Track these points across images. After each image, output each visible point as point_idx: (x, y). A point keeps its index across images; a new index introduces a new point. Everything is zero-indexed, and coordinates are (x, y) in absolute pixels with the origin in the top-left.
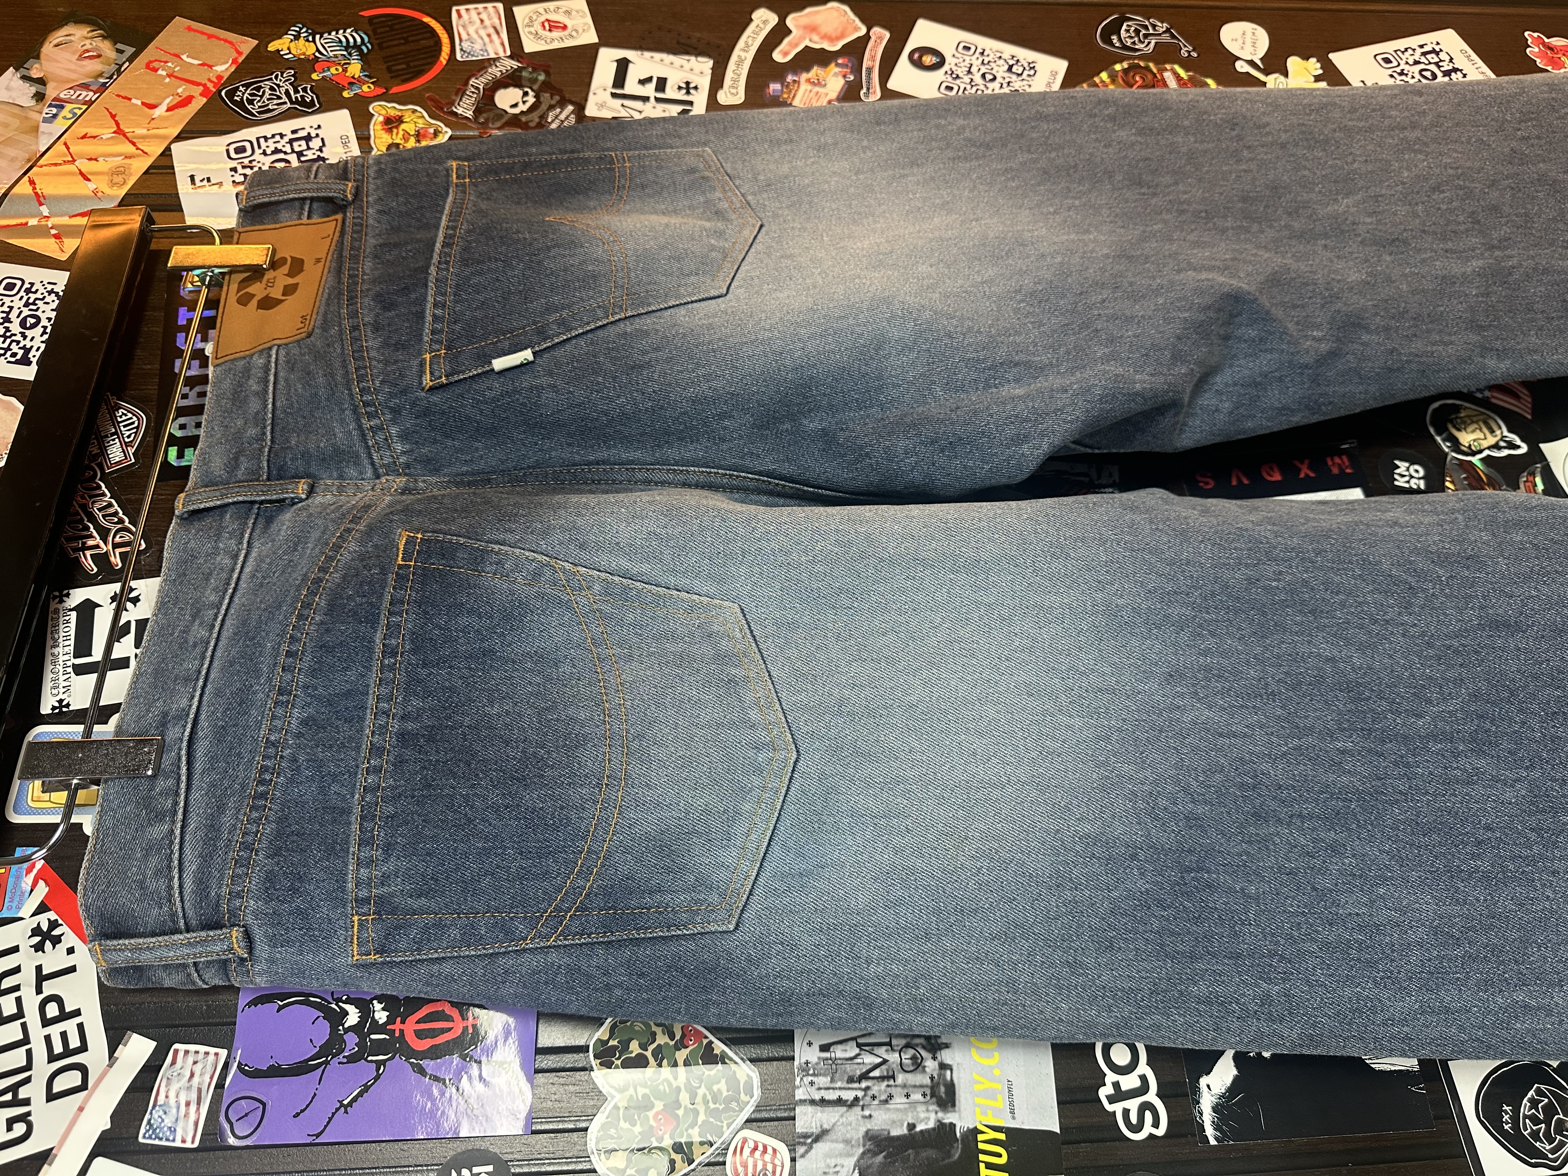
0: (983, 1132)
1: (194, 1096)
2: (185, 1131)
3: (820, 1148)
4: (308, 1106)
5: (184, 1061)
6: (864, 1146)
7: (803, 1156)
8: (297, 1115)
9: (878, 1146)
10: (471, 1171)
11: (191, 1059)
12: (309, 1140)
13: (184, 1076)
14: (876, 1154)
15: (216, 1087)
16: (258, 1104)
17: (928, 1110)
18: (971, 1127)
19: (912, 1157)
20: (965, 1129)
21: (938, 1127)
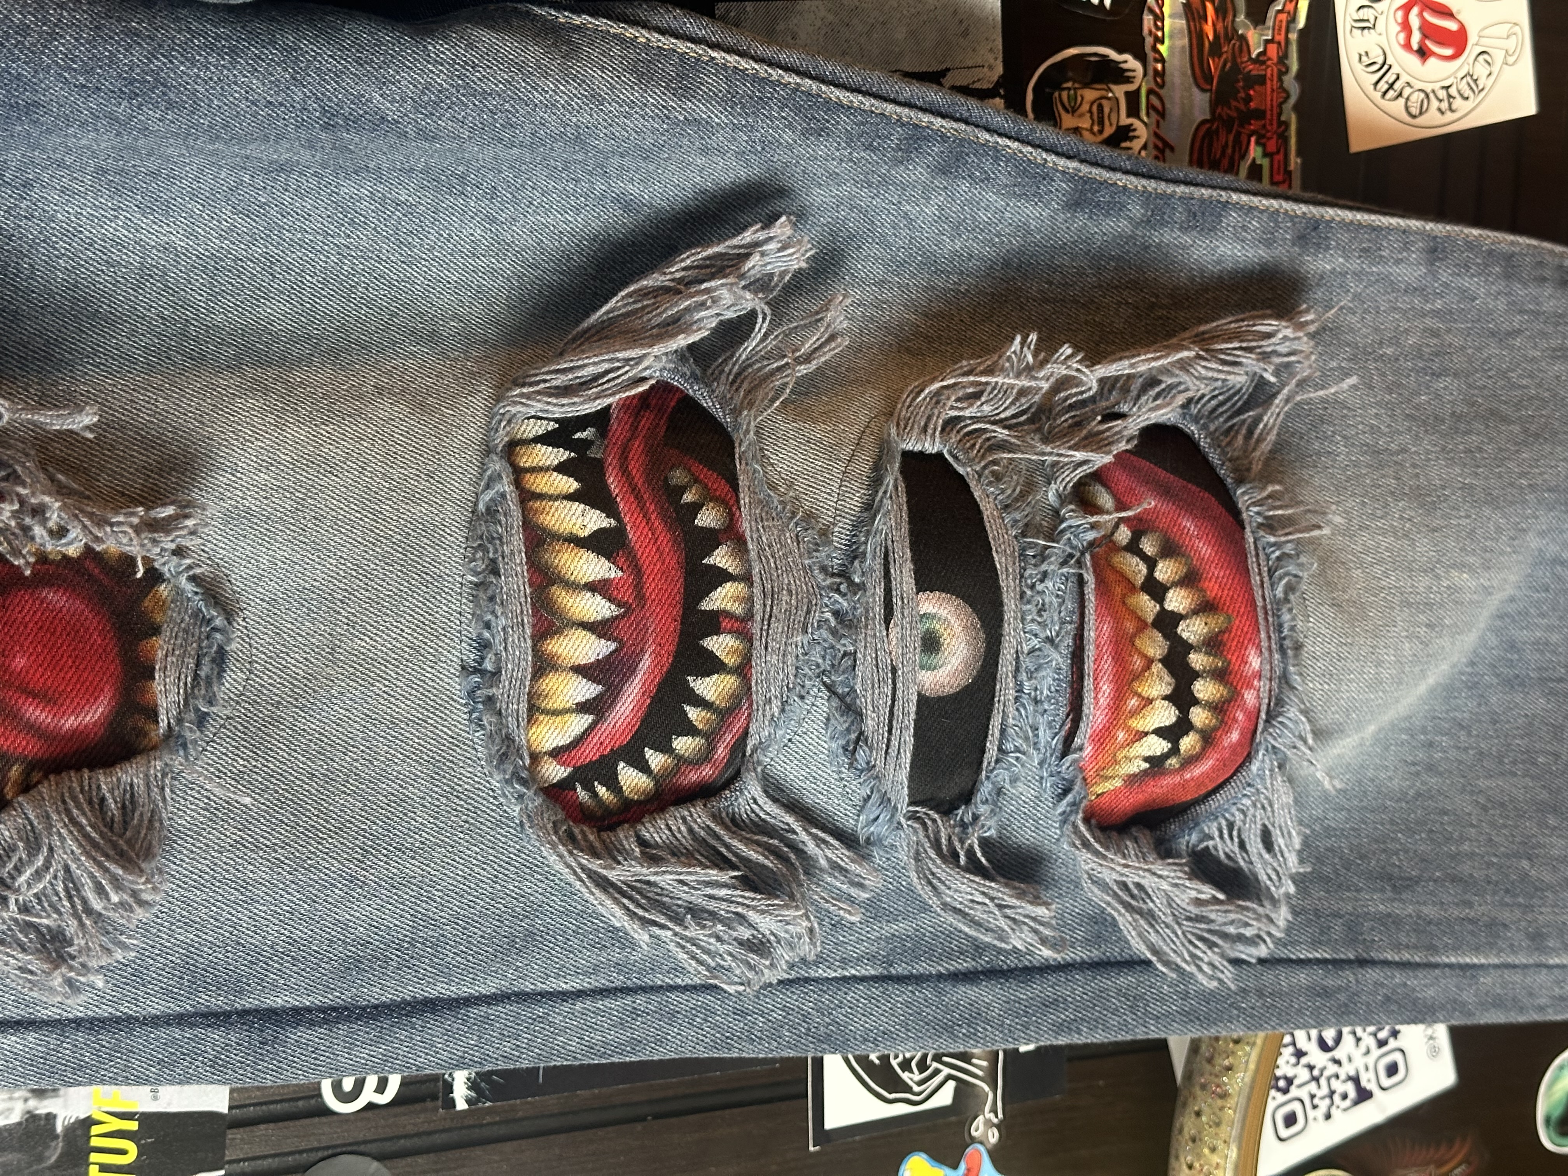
0: (101, 1123)
20: (72, 1120)
21: (27, 1120)
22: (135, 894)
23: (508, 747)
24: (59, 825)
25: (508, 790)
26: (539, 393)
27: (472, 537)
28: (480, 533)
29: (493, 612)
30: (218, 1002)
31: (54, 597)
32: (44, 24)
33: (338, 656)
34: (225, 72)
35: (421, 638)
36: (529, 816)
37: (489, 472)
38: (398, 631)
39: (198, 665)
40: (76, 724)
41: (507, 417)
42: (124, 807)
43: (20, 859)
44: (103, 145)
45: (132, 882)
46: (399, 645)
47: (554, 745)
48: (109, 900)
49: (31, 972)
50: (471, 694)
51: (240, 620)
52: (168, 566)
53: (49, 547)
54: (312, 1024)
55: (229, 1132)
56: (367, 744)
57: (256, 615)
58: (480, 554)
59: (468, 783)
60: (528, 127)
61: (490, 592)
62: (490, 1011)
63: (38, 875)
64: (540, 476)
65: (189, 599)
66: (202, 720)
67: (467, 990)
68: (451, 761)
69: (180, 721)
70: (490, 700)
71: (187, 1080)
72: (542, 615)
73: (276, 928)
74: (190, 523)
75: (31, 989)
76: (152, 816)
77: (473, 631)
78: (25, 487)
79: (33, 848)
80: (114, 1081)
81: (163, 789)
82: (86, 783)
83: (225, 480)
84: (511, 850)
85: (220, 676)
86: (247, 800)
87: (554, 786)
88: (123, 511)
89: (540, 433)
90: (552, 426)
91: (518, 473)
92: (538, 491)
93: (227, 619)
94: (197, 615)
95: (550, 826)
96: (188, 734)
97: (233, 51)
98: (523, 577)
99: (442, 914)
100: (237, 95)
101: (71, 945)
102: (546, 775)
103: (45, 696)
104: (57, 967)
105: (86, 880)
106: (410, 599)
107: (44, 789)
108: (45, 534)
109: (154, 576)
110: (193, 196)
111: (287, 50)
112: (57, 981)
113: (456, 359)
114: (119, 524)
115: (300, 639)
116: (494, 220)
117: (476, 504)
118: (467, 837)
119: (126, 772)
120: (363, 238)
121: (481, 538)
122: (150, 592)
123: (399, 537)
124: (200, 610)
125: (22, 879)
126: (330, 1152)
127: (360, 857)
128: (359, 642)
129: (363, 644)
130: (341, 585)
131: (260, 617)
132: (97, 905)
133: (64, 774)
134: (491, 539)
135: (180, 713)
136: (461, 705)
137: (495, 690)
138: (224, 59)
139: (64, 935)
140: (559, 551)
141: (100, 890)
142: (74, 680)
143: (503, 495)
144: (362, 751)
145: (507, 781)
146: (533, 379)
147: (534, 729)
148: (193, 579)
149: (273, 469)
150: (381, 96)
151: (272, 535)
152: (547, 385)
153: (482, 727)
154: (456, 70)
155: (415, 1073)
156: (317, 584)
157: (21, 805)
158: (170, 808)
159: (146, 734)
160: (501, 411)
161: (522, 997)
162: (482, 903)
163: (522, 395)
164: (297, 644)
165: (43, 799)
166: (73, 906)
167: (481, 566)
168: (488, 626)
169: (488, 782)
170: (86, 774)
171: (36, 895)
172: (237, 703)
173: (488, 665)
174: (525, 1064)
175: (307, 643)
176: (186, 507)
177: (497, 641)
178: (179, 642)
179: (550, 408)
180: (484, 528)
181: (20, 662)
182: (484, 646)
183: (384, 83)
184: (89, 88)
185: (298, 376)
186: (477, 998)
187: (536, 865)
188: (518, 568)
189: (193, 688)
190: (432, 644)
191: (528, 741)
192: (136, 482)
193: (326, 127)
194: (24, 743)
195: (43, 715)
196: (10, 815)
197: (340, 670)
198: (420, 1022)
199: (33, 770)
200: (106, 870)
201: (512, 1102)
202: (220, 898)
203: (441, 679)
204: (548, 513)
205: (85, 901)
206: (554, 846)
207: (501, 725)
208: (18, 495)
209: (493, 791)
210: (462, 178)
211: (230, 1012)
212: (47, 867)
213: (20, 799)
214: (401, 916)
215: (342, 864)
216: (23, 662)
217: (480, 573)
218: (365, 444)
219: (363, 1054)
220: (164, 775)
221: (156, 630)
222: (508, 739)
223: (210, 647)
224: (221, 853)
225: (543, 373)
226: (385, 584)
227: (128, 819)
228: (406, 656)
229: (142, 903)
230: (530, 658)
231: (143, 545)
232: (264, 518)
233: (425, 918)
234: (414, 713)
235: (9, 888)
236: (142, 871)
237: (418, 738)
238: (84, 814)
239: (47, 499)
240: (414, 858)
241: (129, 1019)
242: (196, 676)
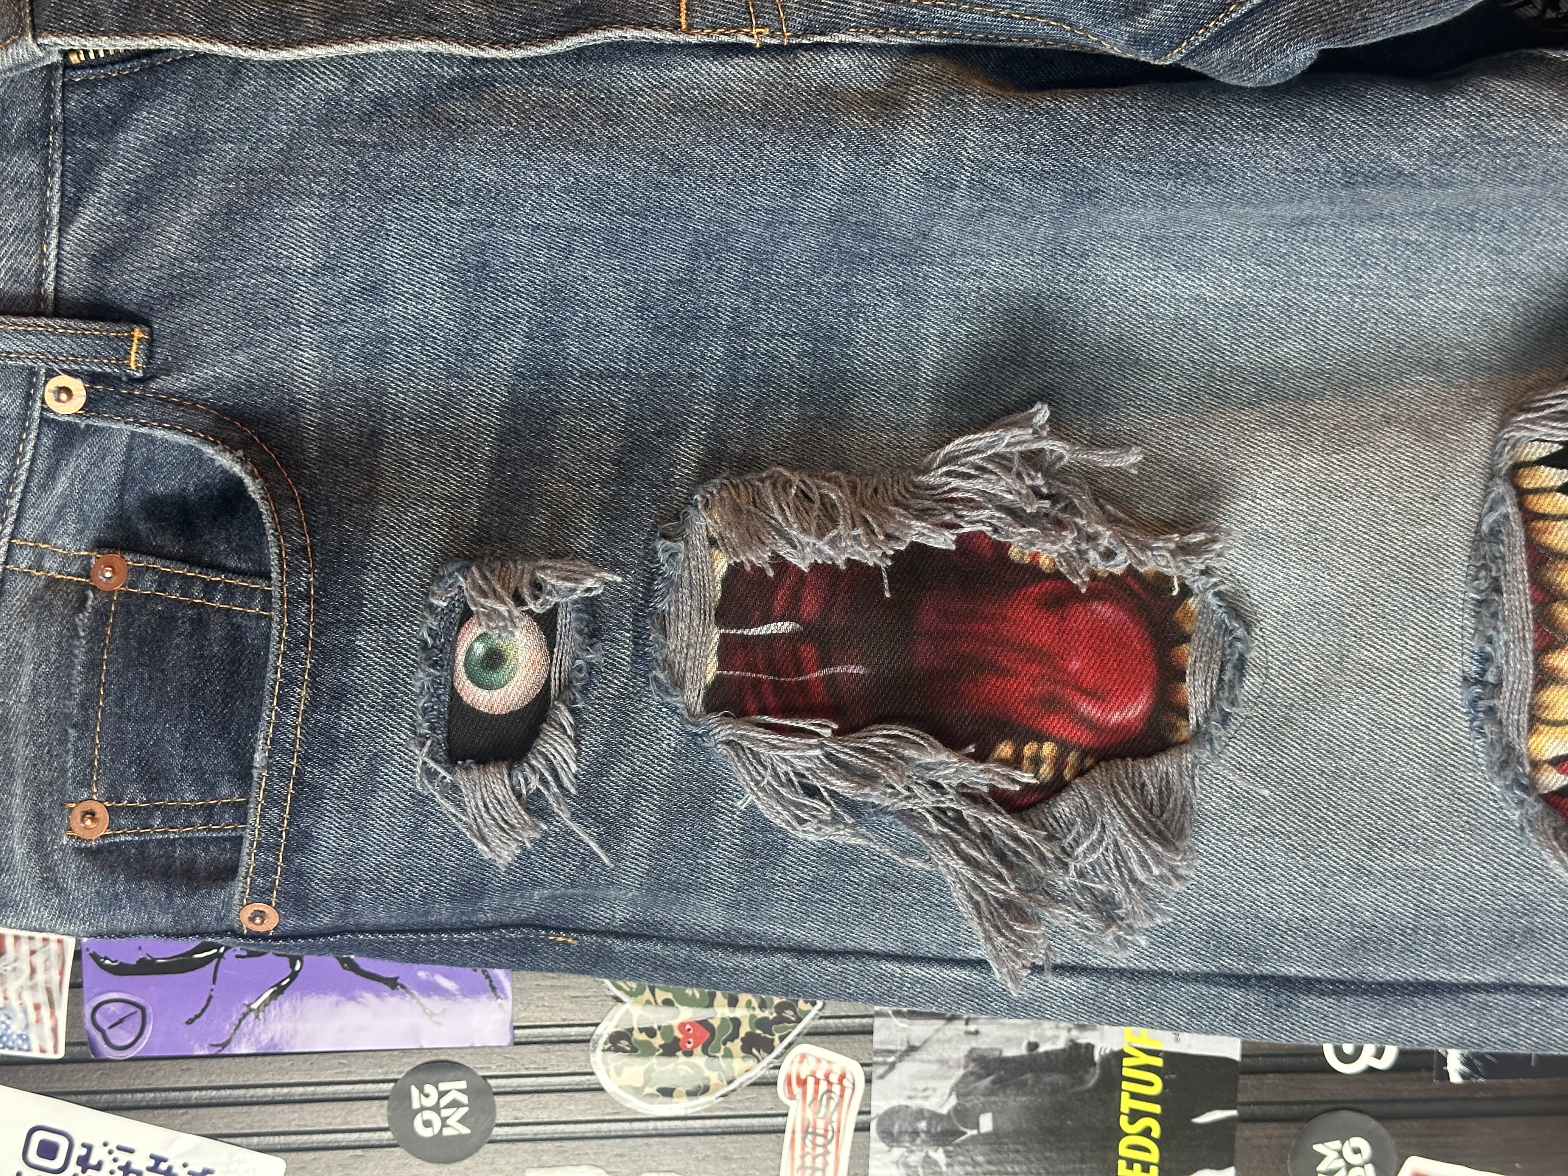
0: (1130, 1056)
1: (42, 998)
2: (41, 1038)
3: (906, 1068)
4: (203, 1010)
5: (17, 950)
6: (966, 1067)
7: (882, 1077)
8: (190, 1022)
9: (984, 1068)
10: (437, 1088)
11: (25, 948)
12: (214, 1051)
13: (22, 971)
14: (980, 1077)
15: (72, 986)
16: (133, 1009)
17: (1057, 1027)
18: (1116, 1049)
19: (1030, 1082)
20: (1108, 1051)
21: (1070, 1047)
22: (1172, 869)
23: (1509, 754)
24: (1110, 806)
25: (1509, 796)
26: (1543, 418)
27: (1476, 556)
28: (1483, 553)
29: (1495, 628)
30: (1240, 966)
31: (1103, 610)
32: (1107, 122)
33: (1346, 665)
34: (1259, 147)
35: (1424, 650)
36: (1529, 821)
37: (1492, 495)
38: (1403, 644)
39: (1222, 670)
40: (1121, 718)
41: (1512, 441)
42: (1161, 792)
43: (1078, 833)
44: (1149, 218)
45: (1171, 859)
46: (1403, 657)
47: (1554, 754)
48: (1151, 872)
49: (1087, 928)
50: (1473, 703)
51: (1257, 631)
52: (1197, 584)
53: (1100, 568)
54: (1322, 993)
55: (1241, 1077)
56: (1373, 746)
57: (1271, 625)
58: (1483, 573)
59: (1469, 787)
60: (1541, 166)
61: (1492, 609)
62: (1488, 998)
63: (1093, 848)
64: (1543, 497)
65: (1214, 611)
66: (1225, 718)
67: (1467, 977)
68: (1453, 766)
69: (1207, 720)
70: (1491, 711)
71: (1212, 1030)
72: (1544, 631)
73: (1290, 906)
74: (1217, 546)
75: (1088, 943)
76: (1184, 802)
77: (1475, 645)
78: (1081, 517)
79: (1090, 824)
80: (1150, 1025)
81: (1193, 778)
82: (1130, 770)
83: (1246, 506)
84: (1511, 851)
85: (1241, 681)
86: (1266, 793)
87: (1554, 793)
88: (1162, 537)
89: (1544, 454)
90: (1556, 448)
91: (1522, 494)
92: (1541, 511)
93: (1247, 630)
94: (1221, 626)
95: (1550, 832)
96: (1214, 731)
97: (1266, 128)
98: (1525, 594)
99: (1444, 906)
100: (1268, 166)
101: (1120, 908)
102: (1546, 782)
103: (1096, 694)
104: (1108, 927)
105: (1132, 854)
106: (1414, 614)
107: (1096, 774)
108: (1098, 557)
109: (1186, 591)
110: (1223, 252)
111: (1315, 121)
112: (1109, 939)
113: (1460, 387)
114: (1159, 548)
115: (1311, 648)
116: (1501, 252)
117: (1479, 524)
118: (1468, 837)
119: (1163, 763)
120: (1372, 277)
121: (1484, 558)
122: (1180, 604)
123: (1404, 556)
124: (1223, 621)
125: (1080, 850)
126: (1331, 1106)
127: (1366, 848)
128: (1366, 652)
129: (1369, 654)
130: (1349, 600)
131: (1275, 628)
132: (1141, 876)
133: (1112, 762)
134: (1494, 559)
135: (1206, 712)
136: (1462, 713)
137: (1496, 702)
138: (1258, 136)
139: (1114, 899)
140: (1561, 570)
141: (1144, 864)
142: (1119, 681)
143: (1506, 516)
144: (1368, 752)
145: (1507, 787)
146: (1538, 404)
147: (1534, 738)
148: (1218, 594)
149: (1289, 495)
150: (1399, 153)
151: (1286, 554)
152: (1553, 410)
153: (1484, 735)
154: (1472, 121)
155: (1416, 1047)
156: (1327, 599)
157: (1078, 786)
158: (1199, 795)
159: (1178, 729)
160: (1506, 436)
161: (1520, 988)
162: (1482, 898)
163: (1527, 421)
164: (1308, 652)
165: (1096, 782)
166: (1121, 875)
167: (1484, 585)
168: (1490, 641)
169: (1488, 786)
170: (1130, 761)
171: (1090, 864)
172: (1255, 704)
173: (1490, 678)
174: (1523, 1051)
175: (1316, 651)
176: (1214, 531)
177: (1498, 655)
178: (1205, 649)
179: (1555, 432)
180: (1487, 548)
181: (1075, 665)
182: (1485, 659)
183: (1403, 141)
184: (1141, 173)
185: (1311, 409)
186: (1476, 985)
187: (1536, 867)
188: (1521, 586)
189: (1218, 690)
190: (1435, 657)
191: (1529, 749)
192: (1169, 508)
193: (1347, 185)
194: (1079, 733)
195: (1094, 711)
196: (1069, 794)
197: (1348, 678)
198: (1422, 1002)
199: (1086, 756)
200: (1149, 847)
201: (1505, 1081)
202: (1241, 876)
203: (1443, 689)
204: (1550, 533)
205: (1130, 872)
206: (1554, 851)
207: (1502, 734)
208: (1076, 524)
209: (1493, 795)
210: (1472, 216)
211: (1250, 976)
212: (1100, 841)
213: (1077, 781)
214: (1405, 905)
215: (1349, 853)
216: (1078, 664)
217: (1483, 591)
218: (1373, 470)
219: (1368, 1025)
220: (1194, 766)
221: (1186, 638)
222: (1509, 748)
223: (1232, 655)
224: (1242, 836)
225: (1549, 399)
226: (1390, 600)
227: (1164, 803)
228: (1410, 666)
229: (1179, 877)
230: (1531, 672)
231: (1178, 567)
232: (1280, 540)
233: (1429, 909)
234: (1417, 719)
235: (1069, 855)
236: (1177, 849)
237: (1422, 743)
238: (1129, 798)
239: (1101, 528)
240: (1416, 853)
241: (1164, 973)
242: (1220, 681)
